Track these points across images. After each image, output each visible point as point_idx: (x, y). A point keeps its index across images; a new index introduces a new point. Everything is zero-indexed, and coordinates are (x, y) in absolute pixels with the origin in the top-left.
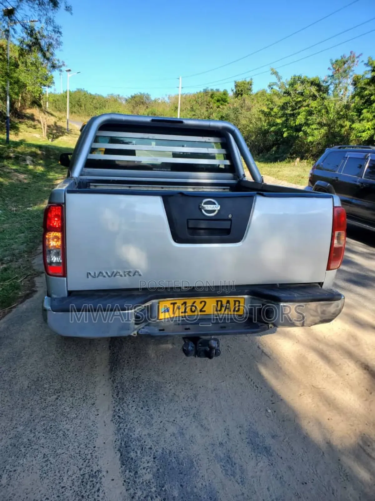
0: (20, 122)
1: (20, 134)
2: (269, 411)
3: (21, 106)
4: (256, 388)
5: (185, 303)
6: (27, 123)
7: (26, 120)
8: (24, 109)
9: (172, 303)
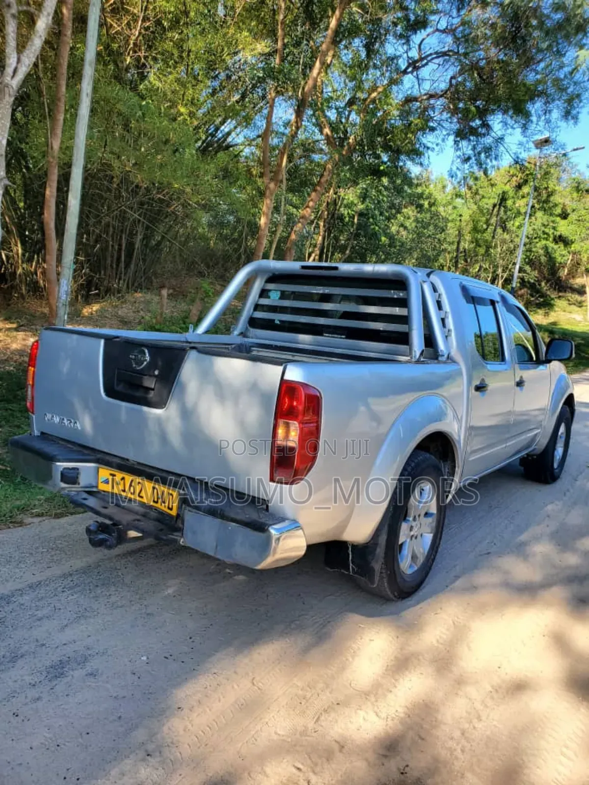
0: (559, 297)
1: (552, 313)
2: (144, 658)
3: (568, 274)
4: (188, 638)
5: (123, 479)
6: (569, 298)
7: (569, 295)
8: (573, 277)
9: (111, 474)
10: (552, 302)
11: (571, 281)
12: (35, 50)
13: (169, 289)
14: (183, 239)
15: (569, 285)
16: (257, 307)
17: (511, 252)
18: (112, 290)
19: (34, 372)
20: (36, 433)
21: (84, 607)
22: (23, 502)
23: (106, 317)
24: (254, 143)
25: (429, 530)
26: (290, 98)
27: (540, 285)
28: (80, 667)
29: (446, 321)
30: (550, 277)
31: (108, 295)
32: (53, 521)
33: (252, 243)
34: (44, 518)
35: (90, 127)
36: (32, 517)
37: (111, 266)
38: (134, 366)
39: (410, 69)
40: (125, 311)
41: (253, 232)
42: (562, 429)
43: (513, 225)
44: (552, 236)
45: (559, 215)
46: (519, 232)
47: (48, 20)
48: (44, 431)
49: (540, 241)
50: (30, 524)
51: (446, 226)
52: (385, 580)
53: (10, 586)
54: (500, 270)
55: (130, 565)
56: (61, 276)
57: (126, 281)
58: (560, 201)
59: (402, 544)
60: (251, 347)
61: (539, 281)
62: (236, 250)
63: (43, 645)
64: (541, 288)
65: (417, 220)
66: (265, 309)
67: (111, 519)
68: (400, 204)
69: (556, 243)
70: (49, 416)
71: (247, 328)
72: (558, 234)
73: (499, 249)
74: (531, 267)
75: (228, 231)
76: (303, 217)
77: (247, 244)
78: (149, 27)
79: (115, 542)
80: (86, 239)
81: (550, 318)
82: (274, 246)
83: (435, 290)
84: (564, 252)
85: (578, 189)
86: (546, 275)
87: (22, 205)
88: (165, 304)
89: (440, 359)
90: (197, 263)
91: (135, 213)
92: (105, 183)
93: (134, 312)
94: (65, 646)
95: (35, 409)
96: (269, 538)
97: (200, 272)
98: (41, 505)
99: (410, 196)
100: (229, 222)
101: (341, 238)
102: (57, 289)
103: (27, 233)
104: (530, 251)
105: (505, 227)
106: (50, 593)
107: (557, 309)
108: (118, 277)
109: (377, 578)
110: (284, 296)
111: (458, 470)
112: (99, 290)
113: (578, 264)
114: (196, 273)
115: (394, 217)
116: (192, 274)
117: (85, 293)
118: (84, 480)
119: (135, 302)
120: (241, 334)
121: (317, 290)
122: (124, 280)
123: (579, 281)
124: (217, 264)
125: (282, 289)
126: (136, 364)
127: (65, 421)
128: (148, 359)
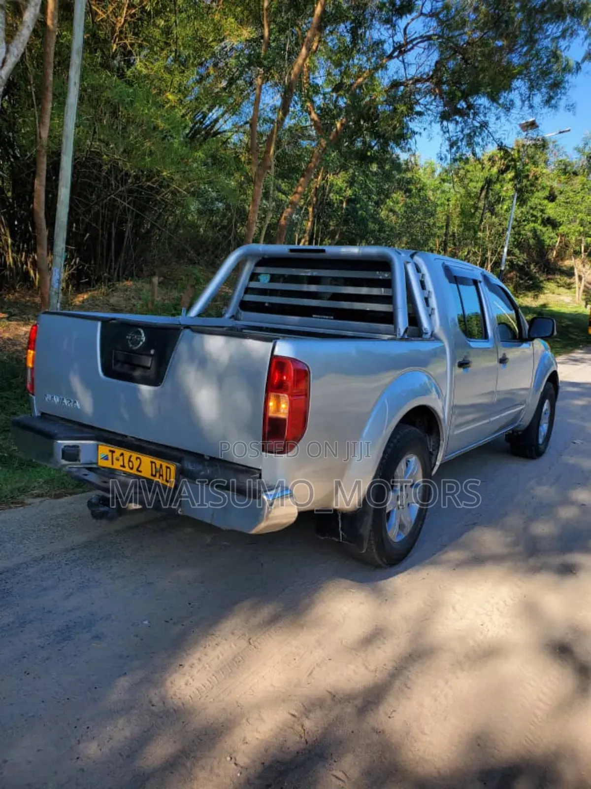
0: (548, 280)
1: (542, 296)
2: (146, 622)
3: (557, 256)
5: (122, 454)
6: (558, 280)
7: (558, 277)
8: (562, 259)
9: (110, 451)
10: (542, 285)
11: (560, 263)
12: (24, 40)
13: (159, 277)
14: (173, 227)
15: (558, 267)
16: (248, 290)
17: (500, 235)
18: (103, 279)
19: (33, 355)
20: (37, 413)
21: (87, 578)
22: (23, 484)
23: (97, 305)
24: (242, 130)
26: (276, 85)
27: (529, 267)
28: (85, 631)
29: (430, 300)
30: (538, 259)
31: (99, 284)
33: (242, 230)
34: (44, 499)
35: (79, 116)
36: (33, 498)
37: (102, 255)
38: (131, 346)
39: (396, 54)
40: (116, 299)
41: (243, 219)
42: (546, 406)
43: (501, 208)
44: (540, 218)
45: (547, 198)
46: (507, 215)
47: (36, 10)
48: (45, 412)
49: (528, 223)
50: (30, 504)
51: (435, 210)
52: (374, 547)
53: (16, 560)
54: (489, 253)
55: (130, 539)
56: (54, 266)
57: (117, 269)
58: (548, 183)
59: (389, 513)
61: (528, 264)
62: (226, 237)
63: (50, 612)
64: (531, 271)
65: (406, 205)
66: (254, 292)
68: (389, 189)
69: (545, 226)
70: (49, 397)
71: (238, 312)
72: (546, 216)
73: (488, 233)
74: (519, 249)
75: (218, 218)
76: (292, 203)
77: (236, 231)
78: (134, 14)
80: (76, 228)
81: (539, 300)
82: (264, 232)
83: (418, 270)
84: (553, 235)
85: (565, 172)
86: (535, 258)
87: (9, 194)
88: (156, 292)
90: (187, 251)
91: (124, 201)
92: (95, 171)
93: (125, 300)
94: (71, 613)
95: (35, 391)
97: (190, 260)
98: (41, 487)
99: (399, 181)
100: (218, 209)
101: (331, 223)
102: (48, 278)
103: (16, 223)
104: (518, 233)
105: (494, 209)
106: (54, 565)
107: (546, 291)
108: (109, 265)
109: (365, 545)
110: (274, 278)
111: (443, 444)
112: (90, 278)
113: (567, 246)
114: (186, 260)
115: (383, 202)
116: (182, 261)
117: (75, 282)
118: (84, 457)
119: (126, 290)
120: (233, 317)
121: (306, 272)
122: (115, 269)
123: (568, 263)
124: (208, 251)
125: (271, 272)
126: (133, 344)
127: (65, 401)
128: (144, 339)
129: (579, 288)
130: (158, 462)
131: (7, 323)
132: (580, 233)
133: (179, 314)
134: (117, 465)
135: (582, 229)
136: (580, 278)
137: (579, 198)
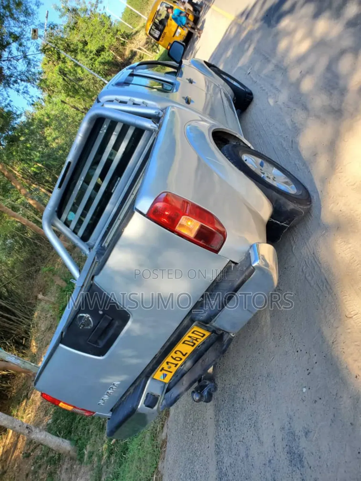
2: (304, 390)
3: (121, 57)
4: (296, 353)
5: (168, 363)
8: (124, 55)
9: (161, 371)
11: (126, 57)
13: (39, 294)
15: (127, 59)
16: (75, 232)
18: (27, 329)
19: (64, 403)
20: (109, 415)
23: (42, 339)
25: (271, 168)
28: (297, 439)
29: (135, 102)
30: (118, 68)
31: (29, 333)
32: (170, 419)
34: (166, 424)
36: (162, 432)
37: (11, 324)
38: (89, 327)
40: (43, 326)
41: (23, 229)
43: (80, 74)
44: (94, 56)
45: (84, 46)
46: (86, 73)
48: (110, 409)
49: (95, 64)
50: (167, 436)
51: (65, 114)
53: (212, 467)
55: (224, 377)
56: (4, 359)
57: (24, 318)
58: (75, 42)
60: (101, 246)
62: (31, 244)
63: (270, 461)
65: (54, 130)
66: (78, 227)
67: (194, 382)
68: (40, 135)
69: (100, 55)
70: (101, 402)
71: (88, 245)
72: (95, 52)
75: (16, 246)
77: (29, 237)
79: (213, 384)
83: (111, 101)
84: (107, 54)
85: (72, 29)
86: (117, 70)
88: (48, 299)
89: (160, 116)
93: (46, 320)
94: (275, 445)
95: (92, 410)
96: (259, 268)
97: (36, 272)
99: (38, 127)
100: (11, 243)
102: (12, 364)
104: (99, 72)
105: (79, 79)
106: (227, 440)
108: (19, 323)
110: (74, 210)
112: (23, 337)
113: (117, 49)
114: (35, 274)
115: (47, 142)
116: (35, 277)
117: (22, 347)
118: (157, 392)
119: (40, 317)
120: (90, 249)
121: (79, 184)
122: (23, 319)
123: (127, 53)
124: (34, 259)
125: (69, 210)
126: (88, 325)
127: (110, 391)
128: (88, 315)
129: (145, 52)
130: (186, 338)
131: (30, 400)
132: (112, 36)
133: (74, 284)
134: (174, 369)
135: (111, 34)
136: (140, 49)
137: (91, 28)
